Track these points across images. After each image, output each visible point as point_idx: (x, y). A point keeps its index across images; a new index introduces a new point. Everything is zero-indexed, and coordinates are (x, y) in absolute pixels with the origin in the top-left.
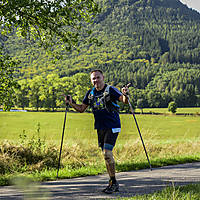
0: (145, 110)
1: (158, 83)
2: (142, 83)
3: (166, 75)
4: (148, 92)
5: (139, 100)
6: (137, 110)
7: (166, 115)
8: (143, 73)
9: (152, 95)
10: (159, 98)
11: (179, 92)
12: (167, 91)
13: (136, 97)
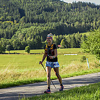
0: (11, 52)
1: (19, 35)
2: (9, 36)
3: (24, 30)
4: (13, 41)
5: (7, 46)
6: (7, 52)
7: (24, 54)
8: (10, 29)
9: (15, 43)
10: (19, 44)
11: (31, 40)
12: (24, 40)
13: (6, 44)
